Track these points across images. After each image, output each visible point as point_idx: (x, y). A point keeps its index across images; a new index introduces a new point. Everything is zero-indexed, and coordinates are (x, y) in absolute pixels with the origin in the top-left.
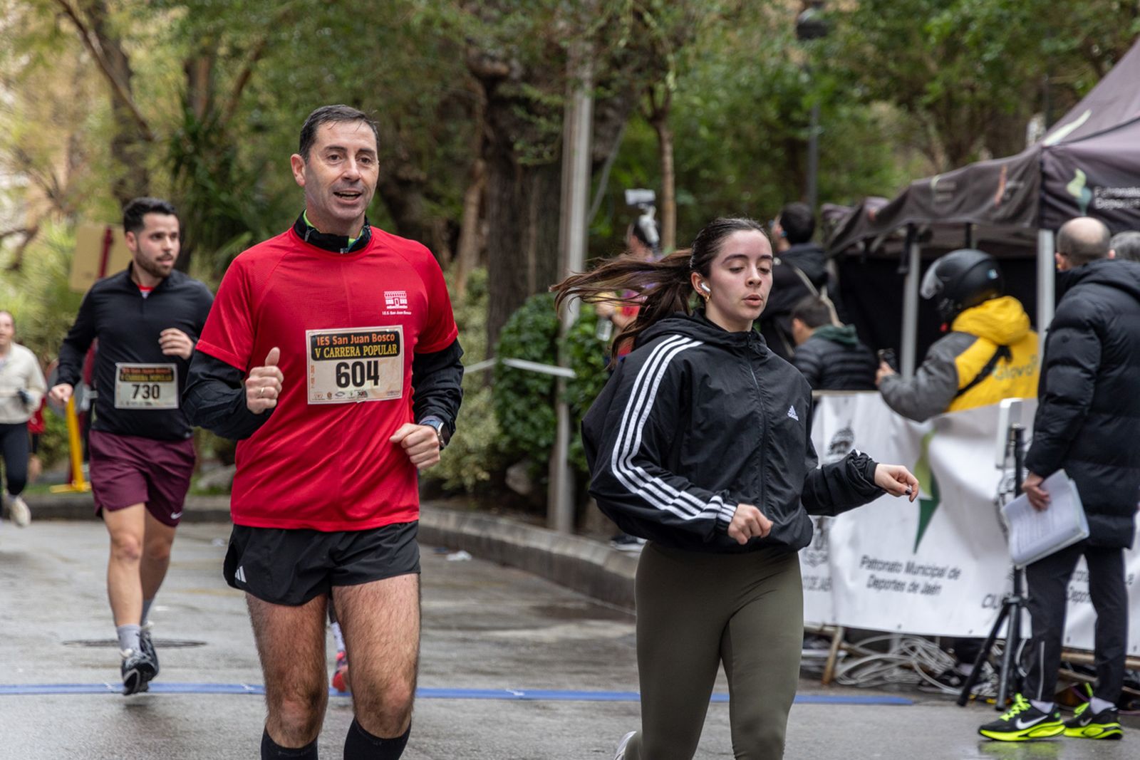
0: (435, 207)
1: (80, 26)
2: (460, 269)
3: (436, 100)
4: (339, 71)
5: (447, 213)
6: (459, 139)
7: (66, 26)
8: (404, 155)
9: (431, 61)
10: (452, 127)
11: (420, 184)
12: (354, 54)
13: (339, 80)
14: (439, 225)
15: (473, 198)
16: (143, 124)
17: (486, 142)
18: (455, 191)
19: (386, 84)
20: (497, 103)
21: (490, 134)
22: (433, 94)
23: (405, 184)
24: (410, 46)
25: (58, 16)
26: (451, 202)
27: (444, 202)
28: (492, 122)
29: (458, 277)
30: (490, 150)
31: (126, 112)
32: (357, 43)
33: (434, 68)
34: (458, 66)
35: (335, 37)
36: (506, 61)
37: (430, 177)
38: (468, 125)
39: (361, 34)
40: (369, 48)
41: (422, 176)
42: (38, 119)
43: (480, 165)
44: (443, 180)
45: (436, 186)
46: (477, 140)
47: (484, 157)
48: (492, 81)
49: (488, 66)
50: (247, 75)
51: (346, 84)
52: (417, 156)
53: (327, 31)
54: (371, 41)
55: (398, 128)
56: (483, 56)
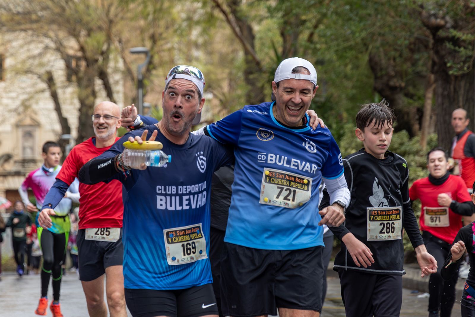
0: (411, 101)
1: (224, 12)
2: (423, 134)
3: (407, 42)
4: (353, 28)
5: (417, 104)
6: (421, 63)
7: (217, 13)
8: (393, 73)
9: (404, 20)
10: (416, 56)
11: (401, 89)
12: (361, 19)
13: (353, 33)
14: (412, 110)
15: (430, 95)
16: (258, 63)
17: (434, 63)
18: (421, 92)
19: (380, 34)
20: (439, 41)
21: (436, 59)
22: (405, 39)
23: (394, 89)
24: (393, 14)
25: (213, 8)
26: (419, 98)
27: (415, 98)
28: (437, 52)
29: (422, 139)
30: (436, 68)
31: (250, 58)
32: (362, 12)
33: (405, 24)
34: (419, 23)
35: (351, 10)
36: (443, 18)
37: (407, 85)
38: (426, 55)
39: (365, 8)
40: (370, 15)
41: (403, 84)
42: (212, 64)
43: (432, 77)
44: (414, 86)
45: (411, 90)
46: (430, 63)
47: (432, 72)
48: (435, 29)
49: (433, 20)
50: (311, 35)
51: (357, 35)
52: (400, 74)
53: (348, 7)
54: (371, 11)
55: (389, 59)
56: (430, 16)
